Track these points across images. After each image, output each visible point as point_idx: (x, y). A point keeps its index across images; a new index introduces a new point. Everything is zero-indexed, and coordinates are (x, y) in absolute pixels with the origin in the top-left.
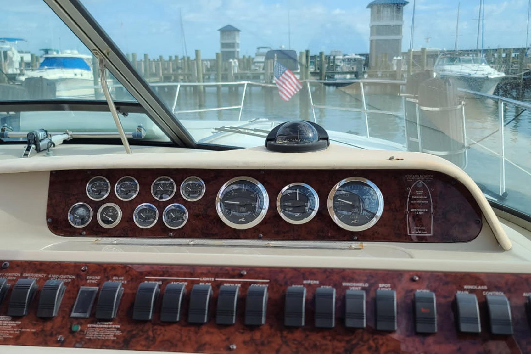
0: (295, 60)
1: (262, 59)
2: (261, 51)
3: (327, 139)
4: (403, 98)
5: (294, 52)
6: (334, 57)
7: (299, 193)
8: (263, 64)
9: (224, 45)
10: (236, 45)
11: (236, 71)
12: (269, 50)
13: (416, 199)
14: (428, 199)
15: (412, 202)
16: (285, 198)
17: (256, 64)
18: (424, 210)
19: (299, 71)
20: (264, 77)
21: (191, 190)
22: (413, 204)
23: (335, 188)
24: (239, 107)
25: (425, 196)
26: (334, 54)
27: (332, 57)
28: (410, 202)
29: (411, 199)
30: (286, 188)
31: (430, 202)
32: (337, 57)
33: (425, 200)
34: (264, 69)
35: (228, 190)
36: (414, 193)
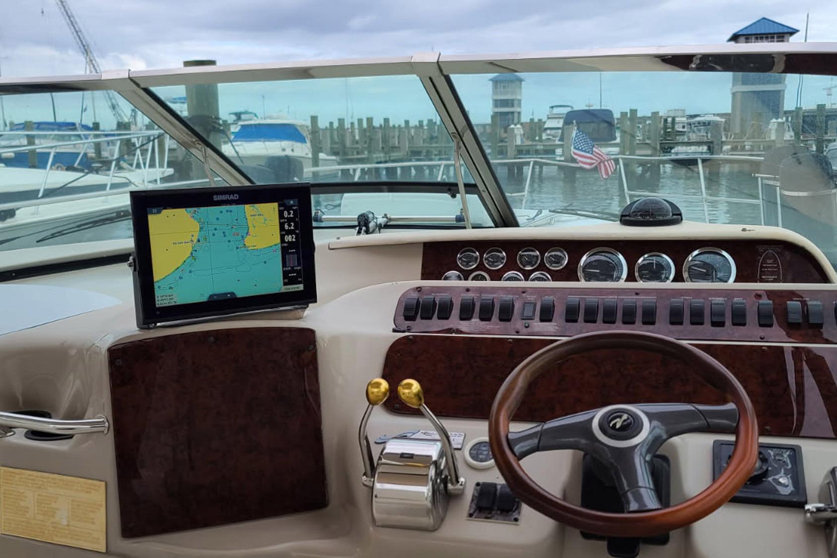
0: (610, 124)
1: (560, 123)
2: (556, 111)
3: (680, 215)
4: (759, 179)
5: (609, 113)
6: (674, 119)
7: (656, 264)
8: (560, 131)
9: (497, 103)
10: (516, 103)
11: (519, 142)
12: (569, 109)
13: (766, 267)
14: (778, 267)
15: (763, 270)
16: (642, 267)
17: (548, 132)
18: (773, 277)
19: (618, 140)
20: (563, 151)
21: (554, 260)
22: (764, 271)
23: (688, 259)
24: (523, 194)
25: (775, 264)
26: (673, 115)
27: (670, 120)
28: (761, 269)
29: (762, 267)
30: (642, 259)
31: (779, 269)
32: (677, 119)
33: (775, 267)
34: (561, 139)
35: (588, 261)
36: (764, 262)
